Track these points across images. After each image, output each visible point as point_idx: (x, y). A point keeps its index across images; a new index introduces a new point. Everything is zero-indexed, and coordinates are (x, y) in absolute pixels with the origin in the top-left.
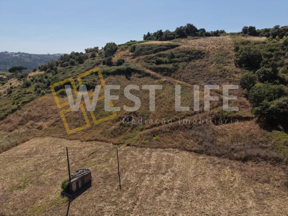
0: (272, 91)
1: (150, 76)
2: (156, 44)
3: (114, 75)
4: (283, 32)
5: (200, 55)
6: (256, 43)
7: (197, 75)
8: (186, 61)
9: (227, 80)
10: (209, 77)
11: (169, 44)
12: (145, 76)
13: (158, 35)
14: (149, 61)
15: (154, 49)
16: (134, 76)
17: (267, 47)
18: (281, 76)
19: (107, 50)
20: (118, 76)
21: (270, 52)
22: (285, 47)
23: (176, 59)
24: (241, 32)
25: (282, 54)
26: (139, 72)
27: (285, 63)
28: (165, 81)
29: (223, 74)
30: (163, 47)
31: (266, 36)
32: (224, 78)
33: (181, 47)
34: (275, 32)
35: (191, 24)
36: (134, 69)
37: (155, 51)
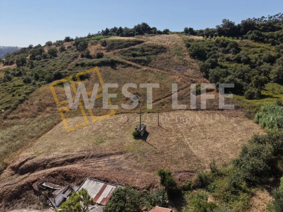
0: (222, 72)
1: (132, 66)
2: (124, 40)
3: (99, 66)
4: (212, 33)
5: (163, 50)
6: (198, 41)
7: (167, 64)
8: (154, 54)
9: (189, 67)
10: (177, 66)
11: (135, 40)
12: (128, 66)
13: (118, 32)
14: (125, 54)
15: (124, 44)
16: (119, 67)
17: (206, 44)
18: (220, 64)
19: (80, 44)
20: (104, 67)
21: (209, 48)
22: (217, 44)
23: (146, 53)
24: (184, 32)
25: (216, 49)
26: (122, 63)
27: (219, 55)
28: (146, 70)
29: (184, 63)
30: (131, 42)
31: (201, 35)
32: (186, 66)
33: (147, 43)
34: (207, 33)
35: (145, 23)
36: (117, 61)
37: (126, 46)
